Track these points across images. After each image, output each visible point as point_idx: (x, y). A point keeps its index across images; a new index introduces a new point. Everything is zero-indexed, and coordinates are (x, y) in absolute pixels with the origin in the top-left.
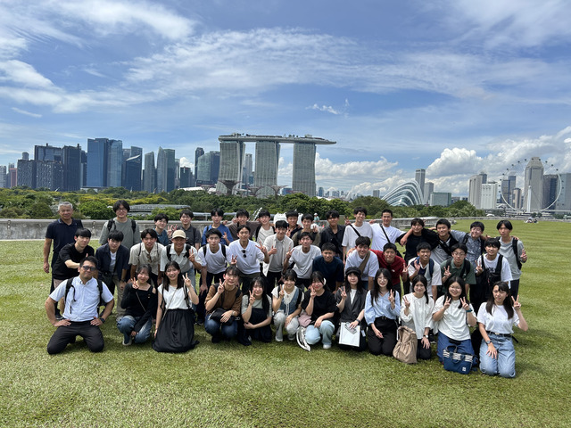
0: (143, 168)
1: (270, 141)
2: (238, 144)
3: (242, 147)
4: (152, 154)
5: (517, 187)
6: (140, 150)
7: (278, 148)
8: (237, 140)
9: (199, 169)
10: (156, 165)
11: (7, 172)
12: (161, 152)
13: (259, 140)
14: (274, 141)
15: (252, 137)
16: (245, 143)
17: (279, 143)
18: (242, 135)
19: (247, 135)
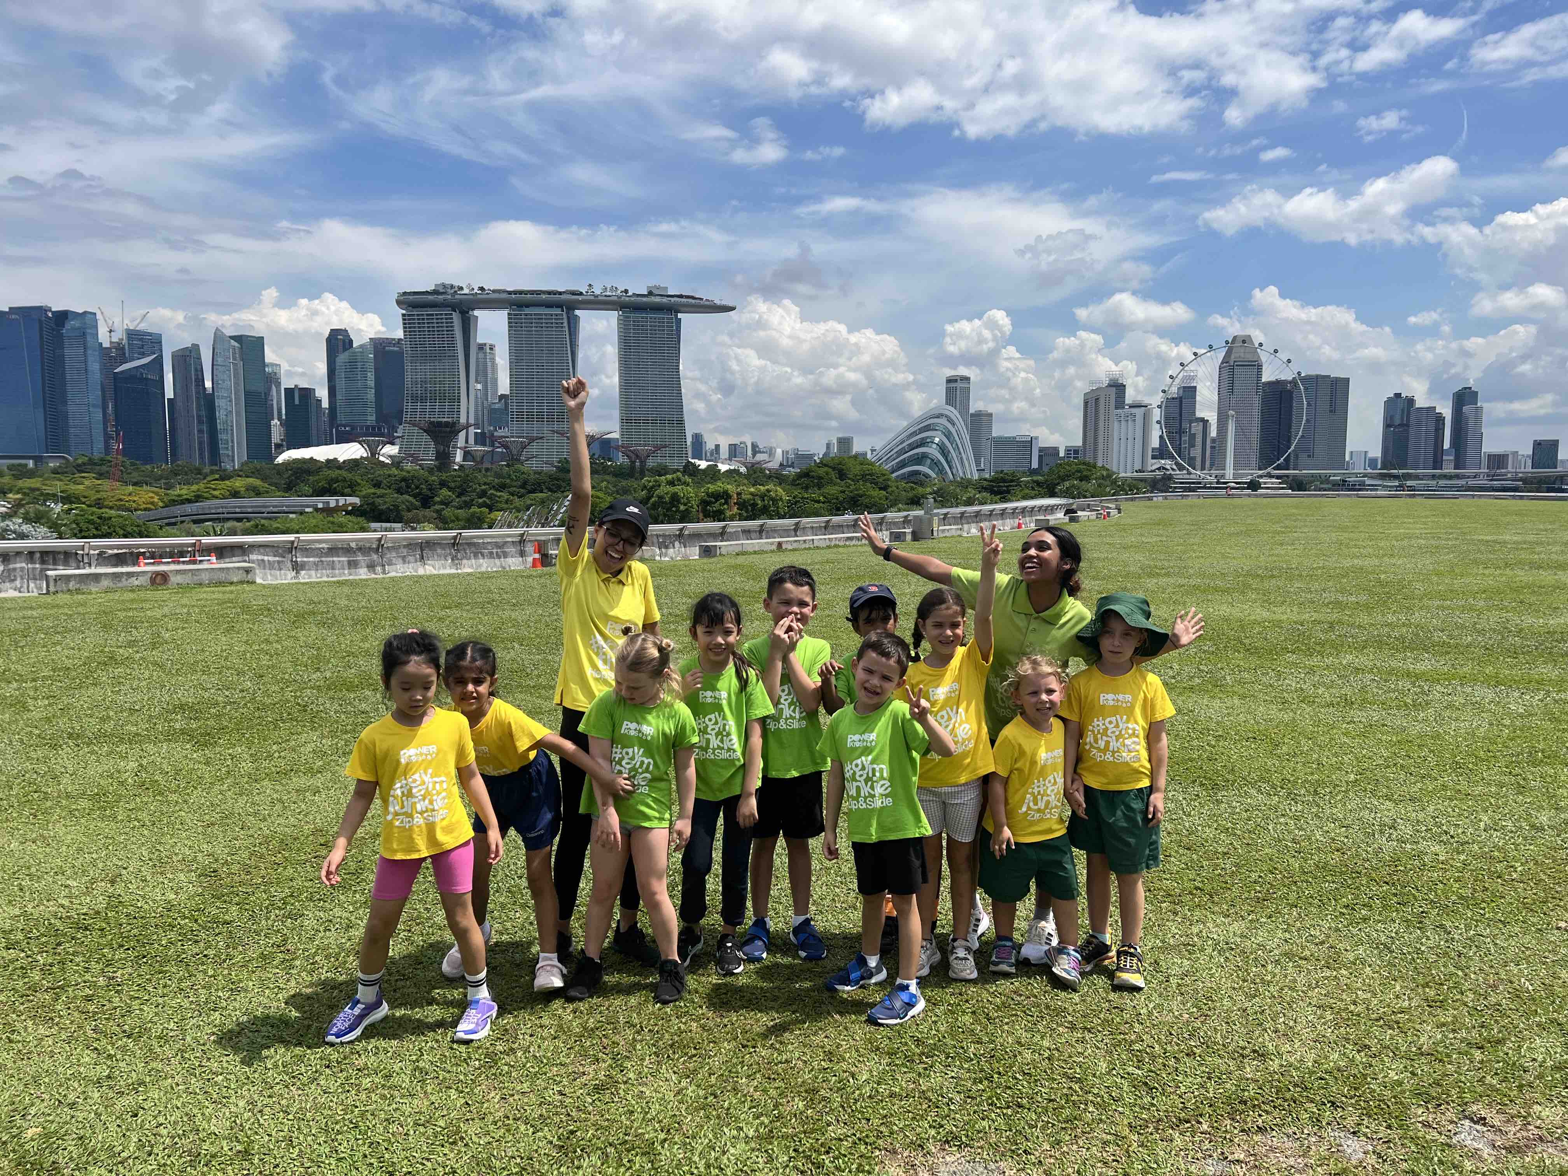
0: (169, 393)
1: (549, 305)
4: (195, 350)
5: (1198, 415)
6: (156, 340)
9: (338, 392)
10: (208, 384)
12: (221, 343)
14: (559, 305)
15: (496, 296)
16: (476, 313)
17: (577, 312)
18: (466, 291)
19: (482, 289)
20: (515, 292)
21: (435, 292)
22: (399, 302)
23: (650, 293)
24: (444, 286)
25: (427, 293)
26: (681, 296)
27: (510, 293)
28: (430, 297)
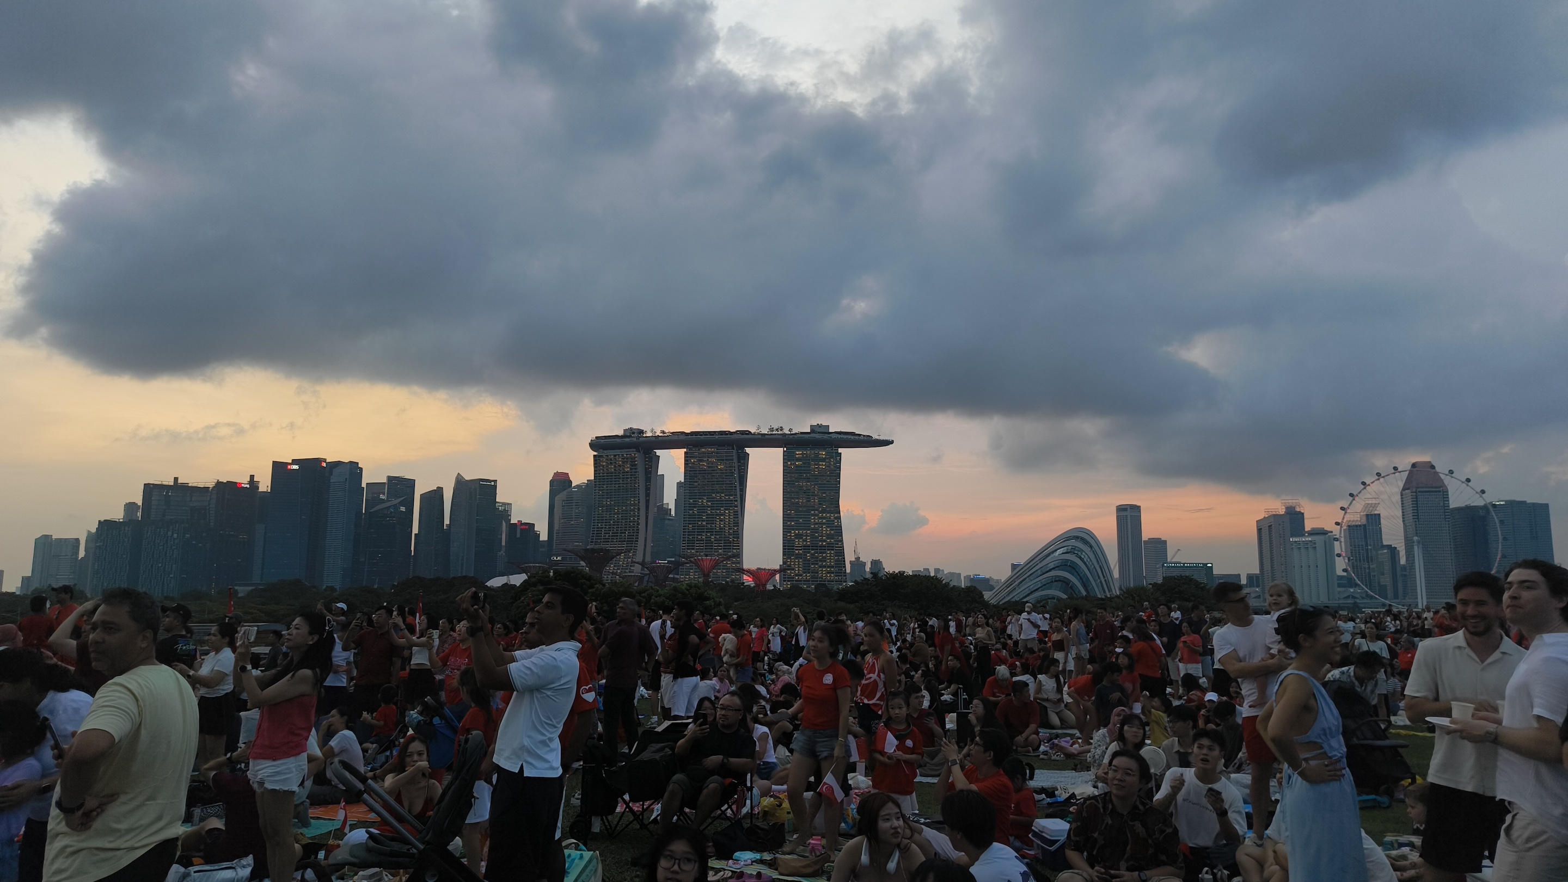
0: (415, 529)
1: (721, 443)
2: (640, 457)
3: (651, 461)
4: (439, 492)
5: (1385, 543)
6: (410, 484)
7: (743, 461)
8: (637, 446)
9: (556, 527)
10: (446, 520)
11: (82, 554)
12: (460, 483)
13: (693, 444)
14: (731, 443)
15: (676, 437)
16: (658, 452)
17: (748, 450)
18: (649, 434)
19: (663, 432)
22: (593, 445)
23: (813, 431)
24: (631, 430)
25: (617, 436)
26: (842, 433)
27: (687, 434)
28: (619, 440)
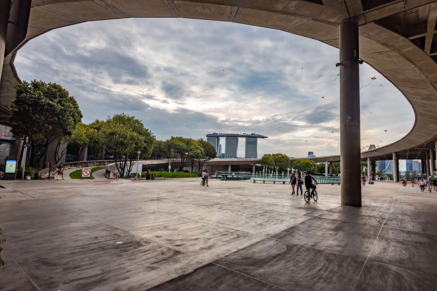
1: (233, 136)
2: (216, 139)
3: (218, 140)
7: (237, 140)
8: (216, 136)
13: (228, 136)
14: (235, 136)
15: (224, 135)
16: (220, 138)
17: (238, 138)
18: (218, 134)
19: (221, 134)
20: (227, 134)
21: (213, 134)
22: (207, 136)
23: (252, 134)
24: (215, 133)
25: (212, 134)
26: (258, 135)
27: (226, 134)
28: (212, 135)
